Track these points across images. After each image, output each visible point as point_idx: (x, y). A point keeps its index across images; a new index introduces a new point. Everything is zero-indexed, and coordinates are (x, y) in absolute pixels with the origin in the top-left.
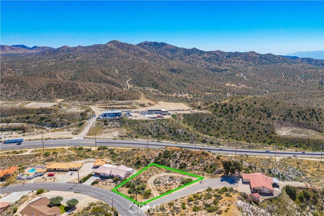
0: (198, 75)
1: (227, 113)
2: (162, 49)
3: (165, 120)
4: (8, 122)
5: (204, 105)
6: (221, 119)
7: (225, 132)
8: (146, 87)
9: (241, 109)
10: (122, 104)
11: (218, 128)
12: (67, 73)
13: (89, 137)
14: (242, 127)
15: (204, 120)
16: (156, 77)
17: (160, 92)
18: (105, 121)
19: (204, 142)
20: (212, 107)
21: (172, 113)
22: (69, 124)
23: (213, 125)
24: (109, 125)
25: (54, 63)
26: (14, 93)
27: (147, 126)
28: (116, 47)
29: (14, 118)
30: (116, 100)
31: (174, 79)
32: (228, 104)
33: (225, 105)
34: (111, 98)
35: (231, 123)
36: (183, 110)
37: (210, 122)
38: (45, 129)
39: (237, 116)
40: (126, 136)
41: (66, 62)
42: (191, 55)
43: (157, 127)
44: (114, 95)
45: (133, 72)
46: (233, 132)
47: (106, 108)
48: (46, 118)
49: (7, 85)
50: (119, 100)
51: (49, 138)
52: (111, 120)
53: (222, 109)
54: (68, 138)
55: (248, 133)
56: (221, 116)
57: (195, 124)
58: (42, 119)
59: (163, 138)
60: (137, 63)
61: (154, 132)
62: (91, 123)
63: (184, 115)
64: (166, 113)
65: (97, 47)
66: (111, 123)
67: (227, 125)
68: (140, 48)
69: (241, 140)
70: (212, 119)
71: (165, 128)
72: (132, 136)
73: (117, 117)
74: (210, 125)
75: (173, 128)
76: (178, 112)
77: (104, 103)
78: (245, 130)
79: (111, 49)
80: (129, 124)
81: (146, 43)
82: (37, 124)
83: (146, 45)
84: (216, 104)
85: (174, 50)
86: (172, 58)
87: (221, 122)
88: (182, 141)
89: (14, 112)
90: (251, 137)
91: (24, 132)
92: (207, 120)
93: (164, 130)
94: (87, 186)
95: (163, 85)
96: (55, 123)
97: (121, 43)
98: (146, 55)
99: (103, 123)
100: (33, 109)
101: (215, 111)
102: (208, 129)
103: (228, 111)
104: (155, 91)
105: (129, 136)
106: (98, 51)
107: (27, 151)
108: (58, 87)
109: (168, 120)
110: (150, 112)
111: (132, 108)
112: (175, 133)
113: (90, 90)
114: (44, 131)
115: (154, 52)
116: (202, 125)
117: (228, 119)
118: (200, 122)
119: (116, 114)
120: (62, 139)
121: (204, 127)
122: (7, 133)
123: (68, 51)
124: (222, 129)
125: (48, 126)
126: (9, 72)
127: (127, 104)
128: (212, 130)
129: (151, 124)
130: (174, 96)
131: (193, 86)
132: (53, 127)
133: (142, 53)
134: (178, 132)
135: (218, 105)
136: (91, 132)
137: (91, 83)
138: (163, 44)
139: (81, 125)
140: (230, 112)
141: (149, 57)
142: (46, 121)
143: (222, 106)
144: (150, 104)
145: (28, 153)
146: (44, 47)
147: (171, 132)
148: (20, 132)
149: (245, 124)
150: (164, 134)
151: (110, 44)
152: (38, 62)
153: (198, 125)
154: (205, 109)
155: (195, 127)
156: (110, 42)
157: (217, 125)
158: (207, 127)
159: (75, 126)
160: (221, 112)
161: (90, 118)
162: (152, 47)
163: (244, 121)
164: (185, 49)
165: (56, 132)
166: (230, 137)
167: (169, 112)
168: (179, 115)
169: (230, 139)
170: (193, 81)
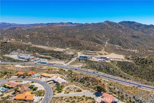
0: (148, 40)
1: (143, 63)
2: (132, 25)
3: (106, 63)
4: (46, 55)
5: (132, 58)
6: (138, 66)
7: (137, 73)
8: (115, 44)
9: (152, 62)
10: (91, 53)
11: (134, 71)
12: (81, 36)
13: (69, 65)
14: (148, 72)
15: (128, 66)
16: (121, 39)
17: (121, 48)
18: (80, 59)
19: (121, 76)
20: (136, 59)
21: (111, 60)
22: (66, 59)
23: (132, 69)
24: (81, 61)
25: (79, 31)
26: (57, 44)
27: (96, 64)
28: (107, 24)
29: (48, 54)
30: (90, 50)
31: (131, 41)
32: (145, 59)
33: (143, 59)
34: (88, 49)
35: (143, 69)
36: (119, 59)
37: (131, 67)
38: (57, 59)
39: (148, 66)
40: (84, 67)
41: (84, 31)
42: (148, 29)
43: (100, 66)
44: (90, 48)
45: (112, 36)
46: (142, 74)
47: (84, 54)
48: (59, 55)
49: (56, 40)
50: (91, 51)
51: (56, 64)
52: (82, 59)
53: (141, 61)
54: (62, 65)
55: (150, 76)
56: (139, 65)
57: (122, 67)
58: (57, 55)
59: (101, 71)
60: (116, 32)
61: (98, 67)
62: (74, 59)
63: (118, 62)
64: (108, 59)
65: (99, 24)
66: (82, 61)
67: (140, 70)
68: (120, 24)
69: (144, 79)
70: (132, 65)
71: (104, 66)
72: (87, 68)
73: (85, 58)
74: (130, 68)
75: (108, 67)
76: (115, 60)
77: (84, 51)
78: (149, 74)
79: (105, 25)
80: (89, 62)
81: (124, 22)
82: (55, 57)
83: (124, 23)
84: (138, 58)
85: (139, 25)
86: (137, 30)
87: (137, 68)
88: (110, 74)
89: (50, 51)
90: (151, 78)
91: (49, 60)
92: (129, 66)
93: (103, 67)
94: (47, 84)
95: (124, 44)
96: (61, 58)
97: (111, 22)
98: (122, 28)
99: (78, 60)
100: (55, 51)
101: (136, 61)
102: (128, 70)
103: (144, 62)
104: (118, 47)
105: (86, 67)
106: (98, 26)
107: (45, 67)
108: (73, 42)
109: (107, 63)
110: (101, 58)
111: (95, 55)
112: (108, 70)
113: (85, 45)
114: (56, 60)
115: (128, 26)
116: (125, 68)
117: (142, 67)
118: (125, 66)
119: (86, 57)
120: (60, 64)
121: (126, 69)
122: (44, 59)
123: (86, 26)
124: (136, 71)
125: (58, 59)
126: (61, 35)
127: (93, 53)
128: (130, 71)
129: (98, 64)
130: (128, 50)
131: (142, 46)
132: (60, 59)
133: (120, 27)
134: (110, 70)
135: (139, 59)
136: (72, 63)
137: (87, 42)
138: (133, 22)
139: (70, 60)
140: (145, 63)
141: (123, 29)
142: (58, 57)
143: (142, 60)
144: (105, 54)
145: (44, 68)
146: (78, 24)
147: (106, 69)
148: (48, 59)
149: (150, 71)
150: (102, 69)
151: (105, 23)
152: (73, 30)
153: (123, 68)
154: (131, 60)
155: (121, 68)
156: (105, 22)
157: (133, 69)
158: (128, 69)
159: (68, 60)
160: (140, 62)
161: (75, 57)
162: (127, 24)
163: (150, 69)
164: (146, 25)
165: (60, 62)
166: (139, 76)
167: (110, 59)
168: (115, 61)
169: (138, 77)
170: (143, 43)
